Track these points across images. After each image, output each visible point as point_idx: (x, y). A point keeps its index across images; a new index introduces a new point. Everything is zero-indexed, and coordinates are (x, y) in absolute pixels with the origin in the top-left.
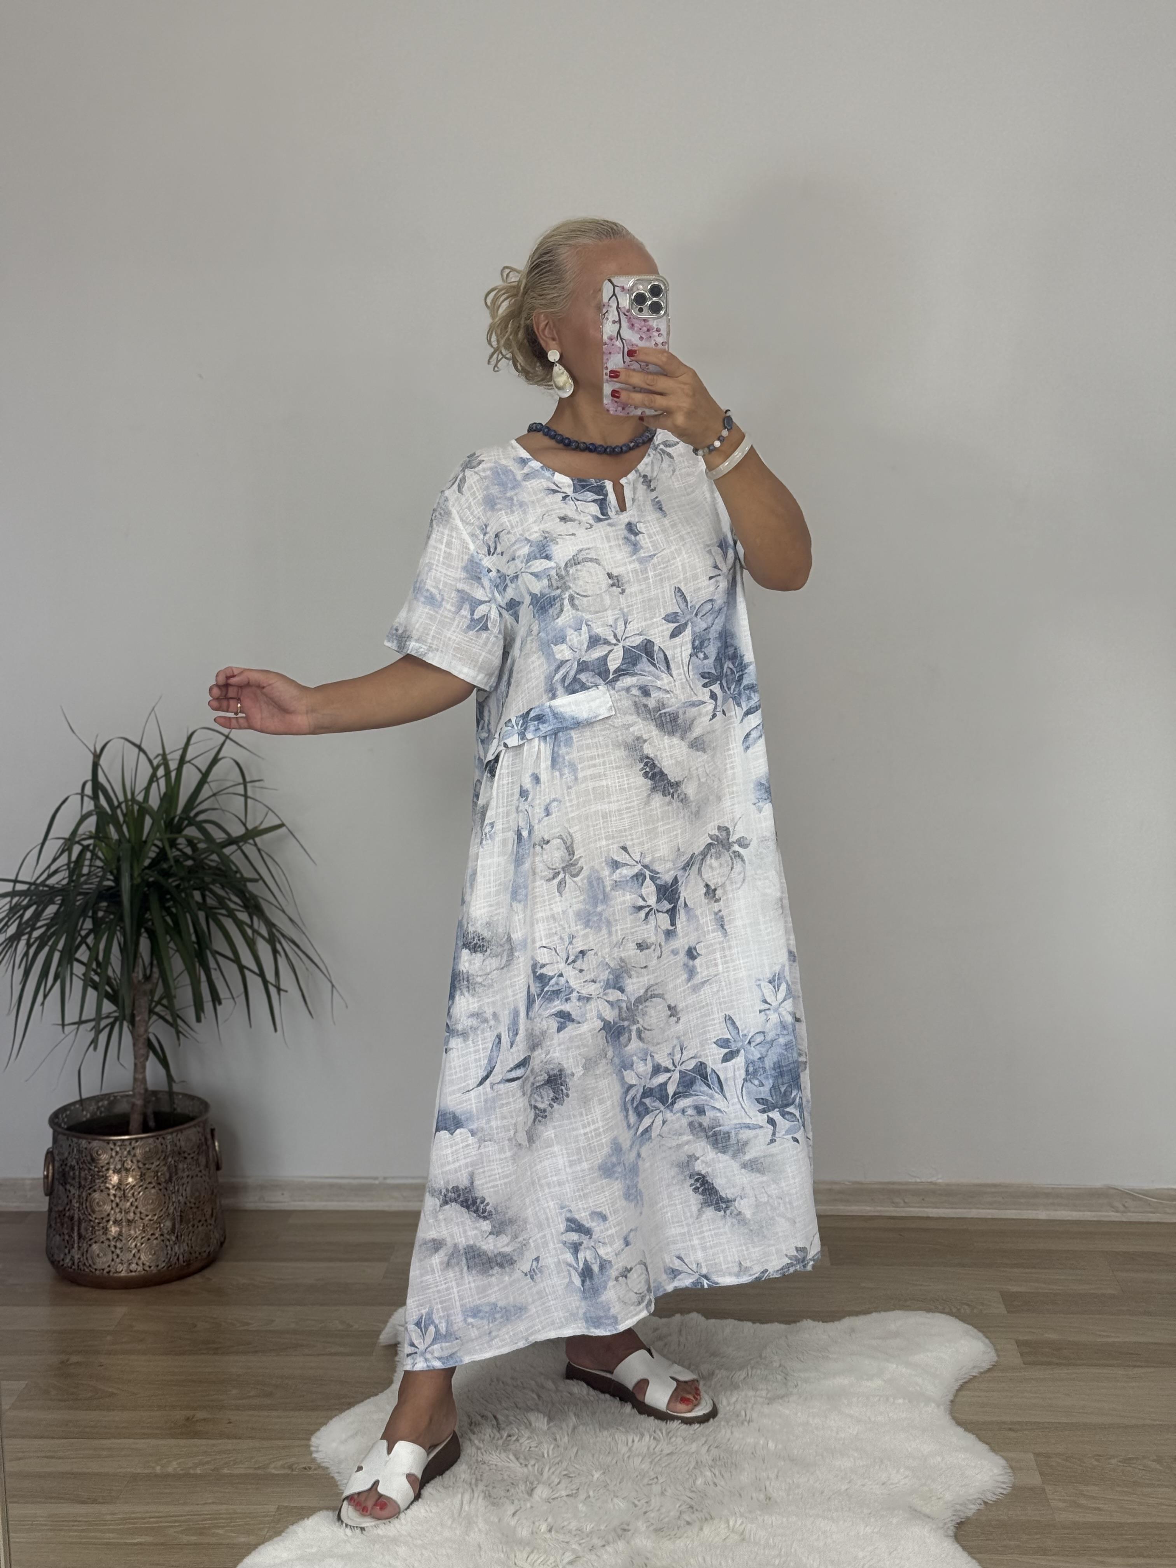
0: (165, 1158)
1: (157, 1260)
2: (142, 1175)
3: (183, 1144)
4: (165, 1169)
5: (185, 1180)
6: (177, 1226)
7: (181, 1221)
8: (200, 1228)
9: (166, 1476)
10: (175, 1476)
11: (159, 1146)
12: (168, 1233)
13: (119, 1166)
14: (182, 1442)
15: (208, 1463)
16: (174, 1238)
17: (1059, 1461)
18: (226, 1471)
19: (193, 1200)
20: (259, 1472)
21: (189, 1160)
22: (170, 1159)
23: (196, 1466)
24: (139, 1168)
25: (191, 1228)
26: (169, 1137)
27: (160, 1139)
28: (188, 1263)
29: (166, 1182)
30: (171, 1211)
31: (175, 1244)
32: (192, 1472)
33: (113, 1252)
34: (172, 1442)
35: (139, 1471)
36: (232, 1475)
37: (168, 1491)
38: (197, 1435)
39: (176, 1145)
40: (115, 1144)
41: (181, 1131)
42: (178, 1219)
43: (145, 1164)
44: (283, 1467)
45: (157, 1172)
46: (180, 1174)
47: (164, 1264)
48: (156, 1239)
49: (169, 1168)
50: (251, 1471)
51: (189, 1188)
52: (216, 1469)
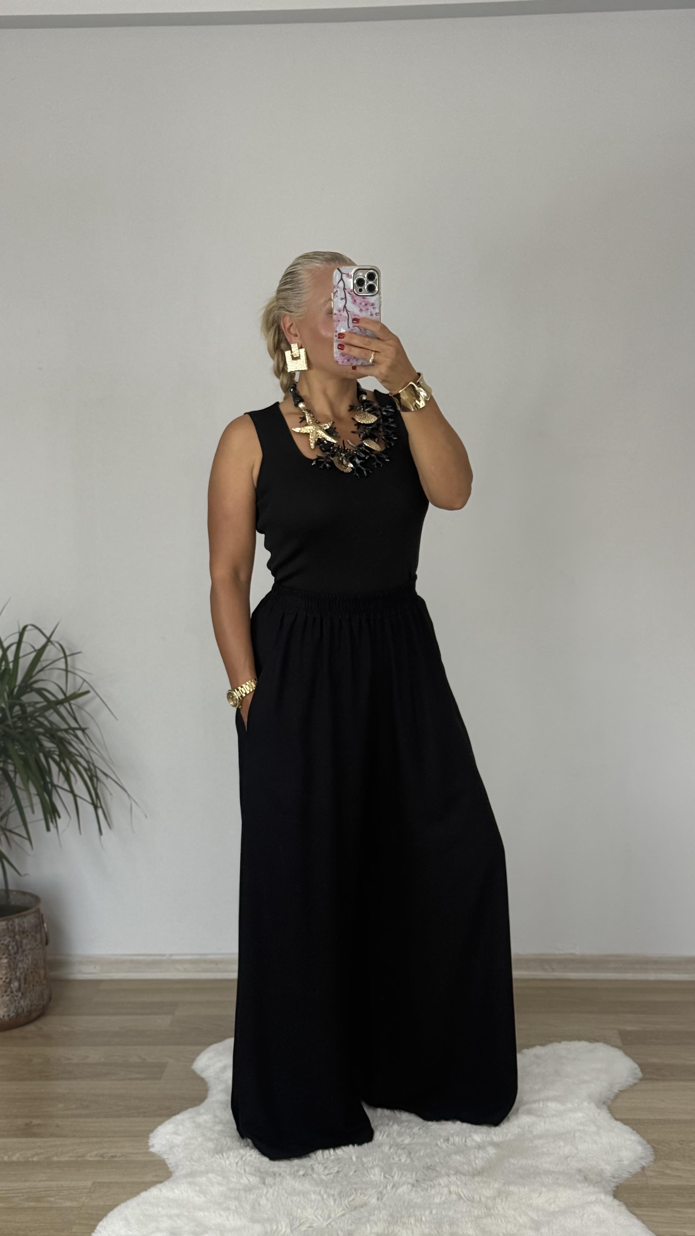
0: (14, 937)
1: (9, 1011)
3: (26, 925)
5: (27, 952)
6: (23, 986)
7: (25, 982)
8: (37, 988)
9: (11, 1164)
10: (18, 1163)
11: (10, 926)
12: (17, 991)
14: (23, 1140)
15: (42, 1154)
16: (20, 995)
18: (55, 1159)
19: (33, 967)
20: (79, 1159)
21: (30, 937)
22: (17, 937)
23: (33, 1156)
25: (31, 987)
26: (17, 920)
27: (11, 922)
28: (30, 1012)
29: (15, 953)
30: (18, 975)
31: (21, 998)
32: (30, 1159)
34: (16, 1140)
36: (59, 1162)
37: (13, 1173)
38: (34, 1135)
39: (20, 926)
41: (24, 916)
42: (22, 981)
44: (96, 1155)
45: (8, 946)
46: (24, 947)
47: (13, 1014)
48: (8, 995)
49: (16, 943)
51: (30, 957)
52: (47, 1158)
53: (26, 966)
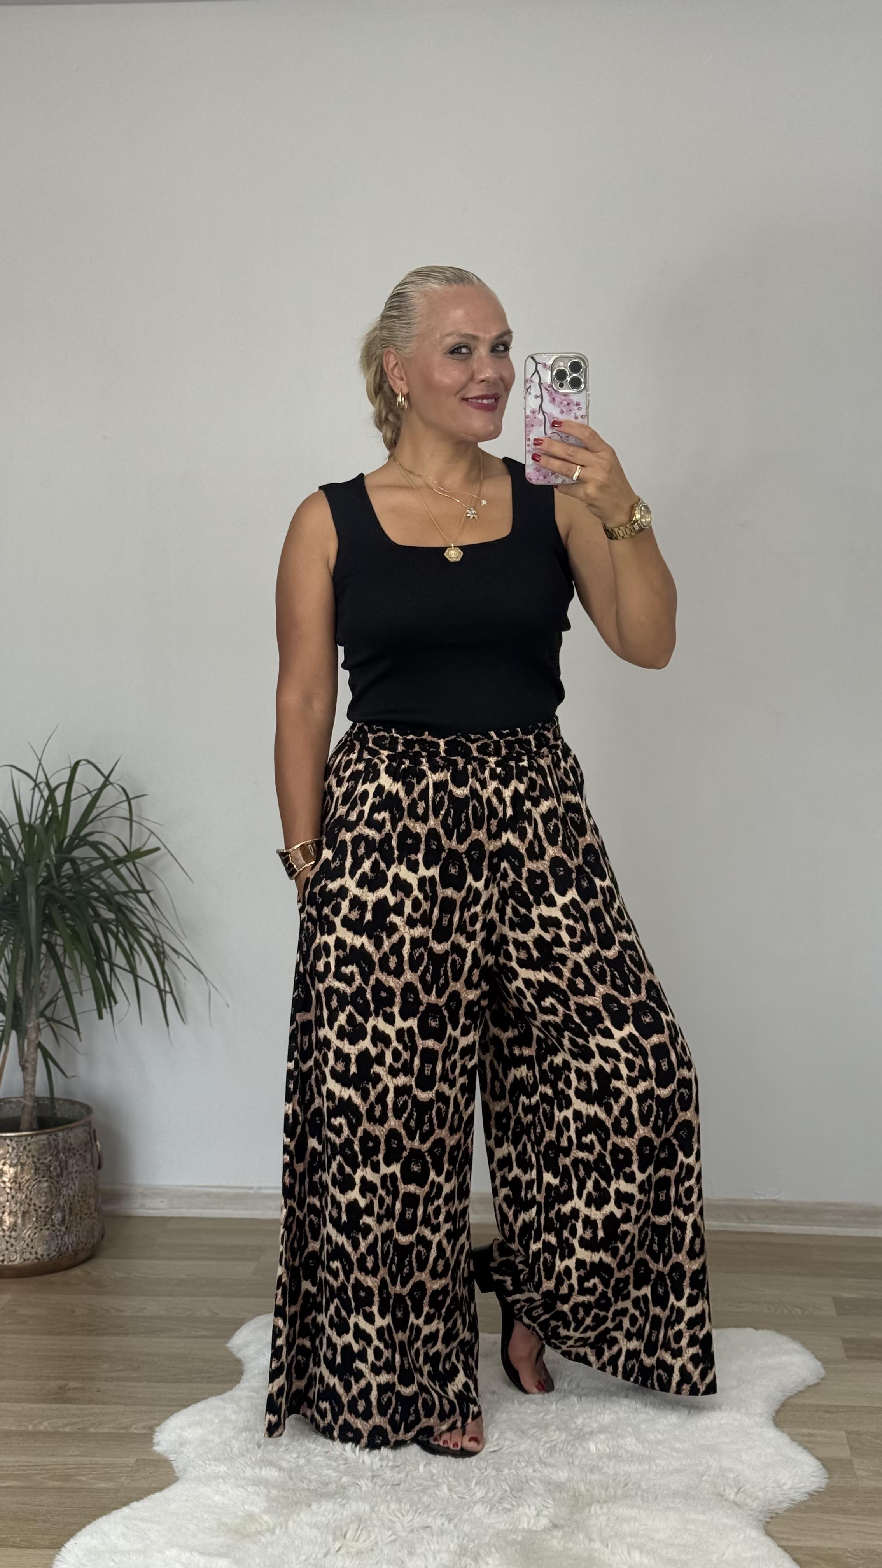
0: (57, 1155)
1: (49, 1249)
2: (37, 1169)
3: (72, 1141)
4: (57, 1163)
5: (74, 1175)
6: (67, 1217)
7: (70, 1212)
8: (86, 1221)
9: (36, 1434)
10: (45, 1433)
11: (52, 1142)
12: (59, 1225)
13: (15, 1161)
14: (55, 1406)
15: (76, 1423)
16: (64, 1229)
17: (868, 1438)
18: (92, 1430)
19: (80, 1194)
20: (122, 1431)
21: (77, 1156)
22: (61, 1155)
23: (65, 1425)
24: (34, 1162)
25: (78, 1220)
26: (61, 1134)
27: (53, 1136)
28: (76, 1252)
29: (58, 1176)
30: (62, 1204)
31: (65, 1234)
32: (61, 1430)
33: (7, 1242)
34: (45, 1406)
35: (13, 1428)
36: (96, 1434)
37: (38, 1445)
38: (69, 1401)
39: (66, 1142)
40: (11, 1140)
41: (71, 1129)
42: (67, 1211)
43: (39, 1159)
44: (144, 1427)
45: (50, 1166)
46: (70, 1169)
47: (54, 1253)
48: (48, 1229)
49: (60, 1163)
51: (77, 1183)
52: (82, 1428)
53: (72, 1194)
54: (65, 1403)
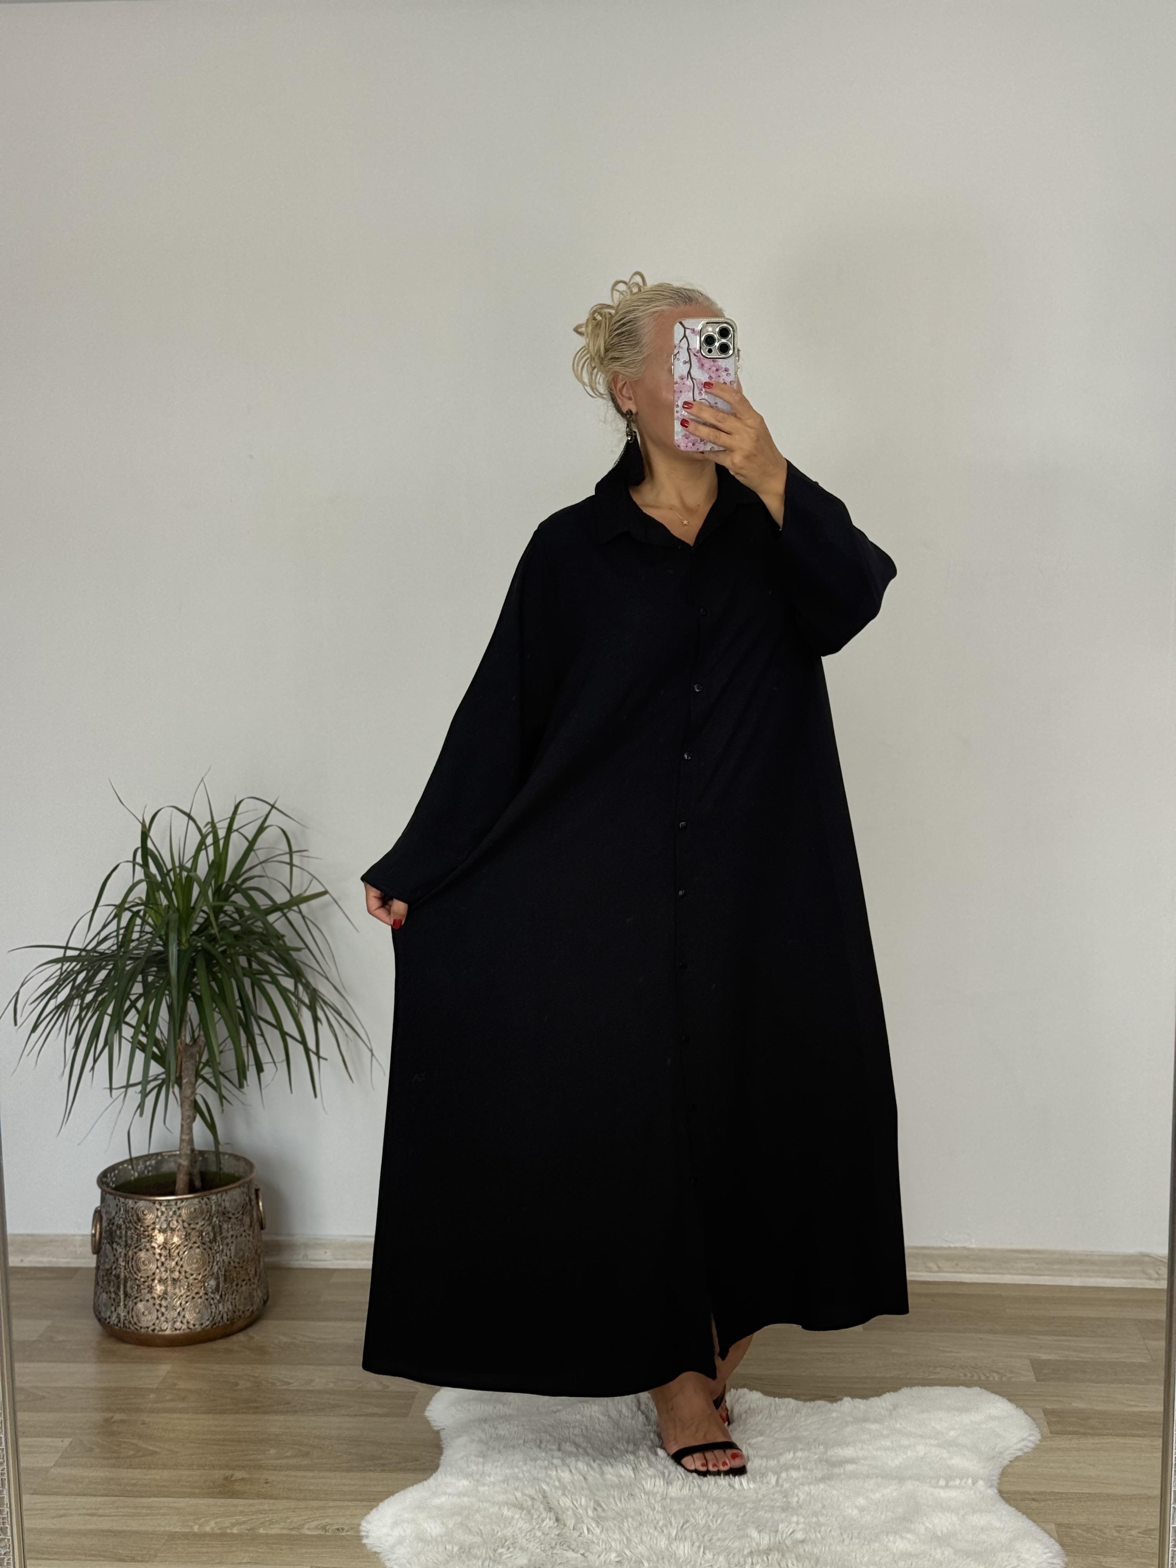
0: (211, 1217)
1: (202, 1318)
2: (187, 1235)
3: (227, 1204)
4: (210, 1228)
5: (229, 1240)
6: (221, 1285)
7: (225, 1280)
8: (244, 1288)
9: (202, 1536)
10: (213, 1536)
11: (204, 1206)
12: (212, 1293)
13: (164, 1226)
14: (220, 1502)
15: (244, 1522)
16: (218, 1297)
17: (1080, 1531)
18: (261, 1531)
19: (237, 1260)
20: (294, 1532)
21: (233, 1220)
22: (215, 1219)
23: (233, 1525)
24: (184, 1227)
25: (235, 1287)
26: (214, 1197)
27: (205, 1199)
28: (232, 1321)
29: (211, 1242)
30: (215, 1270)
31: (219, 1302)
32: (229, 1531)
33: (158, 1311)
34: (211, 1501)
35: (177, 1530)
36: (267, 1536)
37: (204, 1550)
38: (234, 1495)
39: (220, 1205)
40: (161, 1204)
41: (226, 1191)
42: (222, 1279)
43: (190, 1224)
44: (316, 1528)
45: (202, 1232)
46: (224, 1234)
47: (208, 1323)
48: (201, 1297)
49: (213, 1228)
50: (285, 1532)
51: (233, 1248)
52: (252, 1529)
53: (226, 1259)
54: (231, 1497)
